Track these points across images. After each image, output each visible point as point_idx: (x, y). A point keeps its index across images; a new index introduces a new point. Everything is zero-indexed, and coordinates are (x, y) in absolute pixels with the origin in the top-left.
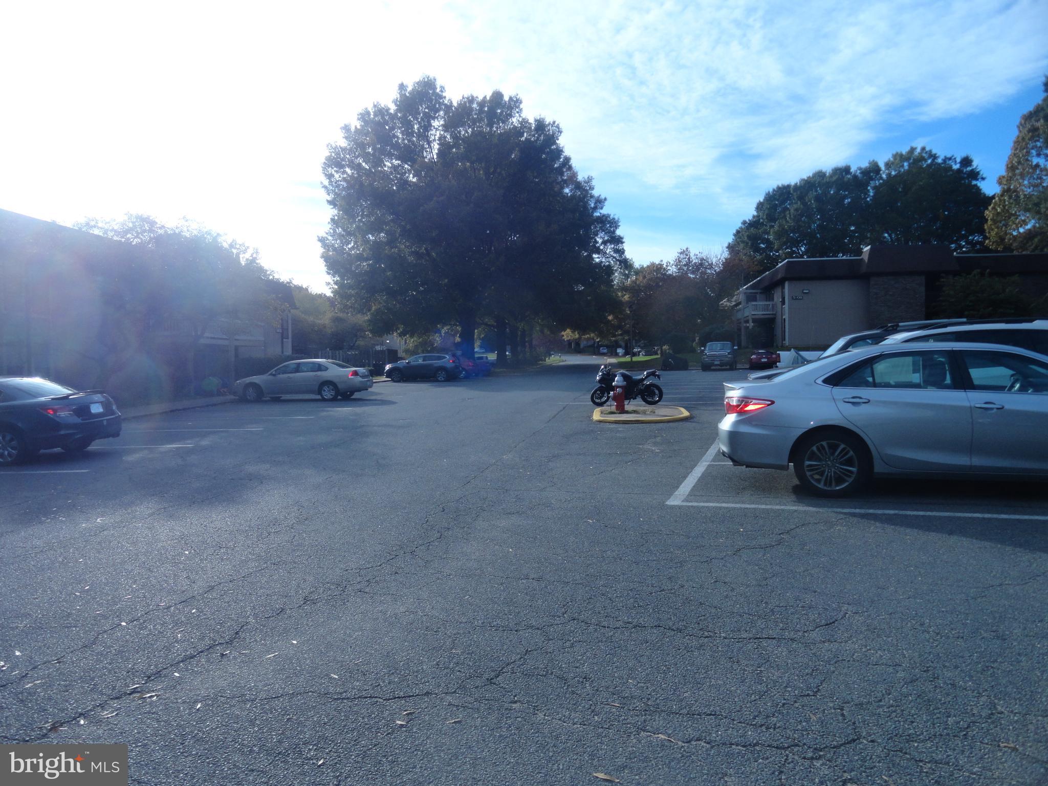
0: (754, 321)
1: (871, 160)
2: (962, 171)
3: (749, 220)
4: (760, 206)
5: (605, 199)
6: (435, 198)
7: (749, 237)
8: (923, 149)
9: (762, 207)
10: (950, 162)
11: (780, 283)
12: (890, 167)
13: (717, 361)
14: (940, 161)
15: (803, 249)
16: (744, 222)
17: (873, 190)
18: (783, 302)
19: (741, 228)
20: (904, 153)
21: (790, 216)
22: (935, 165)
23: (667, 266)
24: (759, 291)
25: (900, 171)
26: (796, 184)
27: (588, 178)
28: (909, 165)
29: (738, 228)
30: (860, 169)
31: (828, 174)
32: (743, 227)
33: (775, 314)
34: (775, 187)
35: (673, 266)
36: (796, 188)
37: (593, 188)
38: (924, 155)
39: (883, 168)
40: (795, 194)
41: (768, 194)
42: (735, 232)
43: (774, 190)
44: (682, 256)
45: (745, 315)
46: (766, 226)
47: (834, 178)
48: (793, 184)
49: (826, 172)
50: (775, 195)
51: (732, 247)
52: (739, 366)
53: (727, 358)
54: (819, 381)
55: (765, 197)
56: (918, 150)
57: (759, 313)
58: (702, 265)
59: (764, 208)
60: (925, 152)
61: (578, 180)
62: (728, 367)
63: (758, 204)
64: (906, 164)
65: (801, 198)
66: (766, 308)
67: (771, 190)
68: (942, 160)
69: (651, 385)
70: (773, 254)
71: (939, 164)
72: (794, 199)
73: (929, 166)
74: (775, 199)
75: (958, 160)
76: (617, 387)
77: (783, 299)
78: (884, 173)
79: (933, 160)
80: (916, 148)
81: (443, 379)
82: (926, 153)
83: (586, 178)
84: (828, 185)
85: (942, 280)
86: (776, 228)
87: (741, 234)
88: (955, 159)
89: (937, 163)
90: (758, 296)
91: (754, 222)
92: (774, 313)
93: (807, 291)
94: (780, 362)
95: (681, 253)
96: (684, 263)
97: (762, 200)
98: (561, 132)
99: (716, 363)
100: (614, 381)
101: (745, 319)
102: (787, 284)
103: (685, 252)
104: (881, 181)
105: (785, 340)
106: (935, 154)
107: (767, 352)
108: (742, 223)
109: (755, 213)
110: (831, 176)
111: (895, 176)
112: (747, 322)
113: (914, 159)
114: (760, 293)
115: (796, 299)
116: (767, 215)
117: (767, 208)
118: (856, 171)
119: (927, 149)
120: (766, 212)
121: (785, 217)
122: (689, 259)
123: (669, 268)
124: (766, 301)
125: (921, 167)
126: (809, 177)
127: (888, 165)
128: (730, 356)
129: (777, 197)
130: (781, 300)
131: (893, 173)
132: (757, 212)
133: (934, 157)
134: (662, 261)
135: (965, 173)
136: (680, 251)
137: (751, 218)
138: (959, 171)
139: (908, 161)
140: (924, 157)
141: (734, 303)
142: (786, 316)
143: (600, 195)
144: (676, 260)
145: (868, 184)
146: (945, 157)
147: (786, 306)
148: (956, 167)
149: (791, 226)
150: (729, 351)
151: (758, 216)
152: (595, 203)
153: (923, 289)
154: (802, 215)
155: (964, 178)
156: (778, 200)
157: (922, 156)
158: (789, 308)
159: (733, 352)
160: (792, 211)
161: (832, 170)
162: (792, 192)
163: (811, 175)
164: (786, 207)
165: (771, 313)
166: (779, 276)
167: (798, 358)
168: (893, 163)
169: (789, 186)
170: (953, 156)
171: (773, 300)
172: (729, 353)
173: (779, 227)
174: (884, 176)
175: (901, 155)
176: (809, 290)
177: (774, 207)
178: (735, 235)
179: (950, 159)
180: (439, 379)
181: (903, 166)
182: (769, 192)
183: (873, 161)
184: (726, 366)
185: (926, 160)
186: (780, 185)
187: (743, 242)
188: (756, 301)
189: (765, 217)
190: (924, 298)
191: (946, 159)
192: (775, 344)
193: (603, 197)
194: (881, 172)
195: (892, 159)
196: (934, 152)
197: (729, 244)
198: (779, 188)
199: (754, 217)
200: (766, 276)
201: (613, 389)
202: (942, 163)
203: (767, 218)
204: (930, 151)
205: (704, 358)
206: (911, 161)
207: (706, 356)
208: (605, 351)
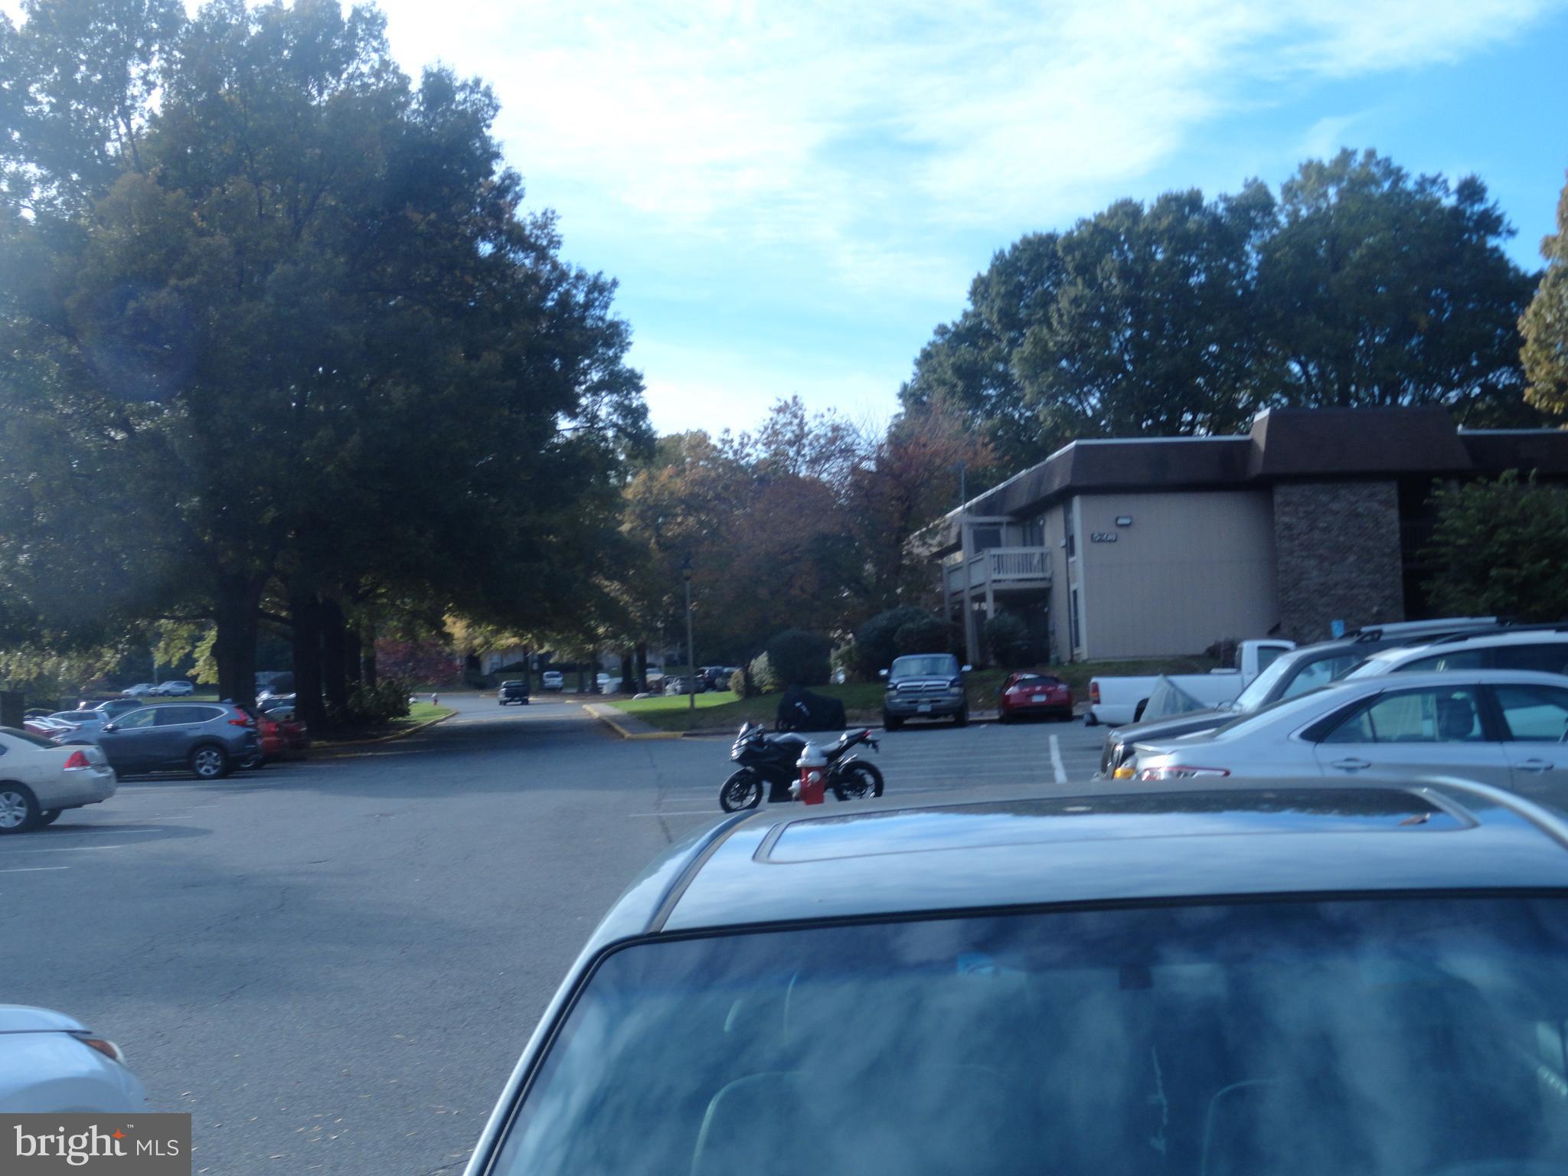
0: (999, 596)
1: (1250, 179)
2: (1464, 212)
3: (954, 324)
4: (980, 289)
5: (615, 283)
6: (173, 281)
7: (958, 370)
8: (1371, 154)
9: (986, 291)
10: (1435, 189)
11: (1062, 498)
12: (1296, 196)
13: (924, 703)
14: (1410, 185)
15: (1093, 401)
16: (942, 330)
17: (1258, 253)
18: (1070, 548)
19: (933, 344)
20: (1326, 163)
21: (1061, 316)
22: (1399, 195)
23: (743, 445)
24: (1005, 519)
25: (1319, 209)
26: (1070, 234)
27: (544, 214)
28: (1341, 194)
29: (925, 345)
30: (1225, 199)
31: (1146, 211)
32: (939, 340)
33: (1050, 580)
34: (1017, 239)
35: (759, 446)
36: (1071, 244)
37: (559, 243)
38: (1374, 169)
39: (1279, 199)
40: (1069, 258)
41: (999, 257)
42: (918, 355)
43: (1015, 247)
44: (782, 419)
45: (975, 582)
46: (999, 340)
47: (1165, 222)
48: (1062, 230)
49: (1142, 204)
50: (1018, 259)
51: (912, 395)
52: (973, 716)
53: (949, 695)
54: (1295, 736)
55: (993, 265)
56: (1360, 157)
57: (1011, 578)
58: (837, 442)
59: (993, 292)
60: (1374, 161)
61: (516, 219)
62: (951, 719)
63: (975, 281)
64: (1332, 191)
65: (1085, 270)
66: (1026, 563)
67: (1007, 248)
68: (1416, 183)
69: (856, 765)
70: (1021, 415)
71: (1409, 194)
72: (1068, 273)
73: (1387, 197)
74: (1019, 271)
75: (1453, 185)
76: (809, 769)
77: (1070, 540)
78: (1281, 210)
79: (1395, 183)
80: (1354, 153)
81: (213, 772)
82: (1378, 163)
83: (539, 214)
84: (1150, 237)
85: (1437, 493)
86: (1027, 348)
87: (935, 362)
88: (1445, 182)
89: (1403, 191)
90: (1003, 531)
91: (969, 329)
92: (1047, 575)
93: (1126, 521)
94: (1098, 702)
95: (780, 410)
96: (789, 436)
97: (985, 273)
98: (496, 108)
99: (922, 708)
100: (799, 756)
101: (974, 593)
102: (1077, 502)
103: (790, 408)
104: (1275, 231)
105: (1078, 644)
106: (1399, 169)
107: (1042, 677)
108: (936, 333)
109: (969, 307)
110: (1156, 215)
111: (1309, 221)
112: (981, 598)
113: (1351, 180)
114: (1009, 524)
115: (1100, 541)
116: (1000, 311)
117: (998, 293)
118: (1216, 203)
119: (1380, 155)
120: (998, 304)
121: (1046, 321)
122: (801, 425)
123: (747, 450)
124: (1025, 545)
125: (1369, 199)
126: (1100, 216)
127: (1289, 190)
128: (955, 690)
129: (1023, 264)
130: (1063, 542)
131: (1304, 212)
132: (975, 303)
133: (1396, 175)
134: (727, 431)
135: (1469, 219)
136: (776, 405)
137: (958, 317)
138: (1456, 213)
139: (1338, 184)
140: (1373, 175)
141: (935, 550)
142: (1078, 585)
143: (600, 273)
144: (766, 429)
145: (1245, 236)
146: (1423, 176)
147: (1078, 558)
148: (1449, 201)
149: (1063, 344)
150: (952, 678)
151: (977, 315)
152: (589, 292)
153: (1394, 514)
154: (1087, 316)
155: (1466, 230)
156: (1026, 273)
157: (1368, 173)
158: (1088, 566)
159: (961, 680)
160: (1064, 304)
161: (1159, 200)
162: (1060, 253)
163: (1105, 210)
164: (1046, 292)
165: (1040, 575)
166: (1057, 484)
167: (1175, 696)
168: (1302, 187)
169: (1051, 238)
170: (1439, 175)
171: (1041, 543)
172: (952, 683)
173: (1035, 343)
174: (1283, 220)
175: (1320, 168)
176: (1131, 518)
177: (1016, 293)
178: (919, 363)
179: (1434, 181)
180: (202, 771)
181: (1325, 195)
182: (1002, 252)
183: (1255, 180)
184: (946, 715)
185: (1378, 184)
186: (1030, 235)
187: (942, 382)
188: (997, 543)
189: (995, 318)
190: (1398, 536)
191: (1424, 183)
192: (1053, 657)
193: (607, 278)
194: (1276, 209)
195: (1299, 177)
196: (1396, 163)
197: (905, 386)
198: (1027, 243)
199: (966, 315)
200: (1019, 480)
201: (797, 773)
202: (1416, 192)
203: (1000, 321)
204: (1388, 160)
205: (891, 698)
206: (1344, 184)
207: (894, 693)
208: (557, 681)
